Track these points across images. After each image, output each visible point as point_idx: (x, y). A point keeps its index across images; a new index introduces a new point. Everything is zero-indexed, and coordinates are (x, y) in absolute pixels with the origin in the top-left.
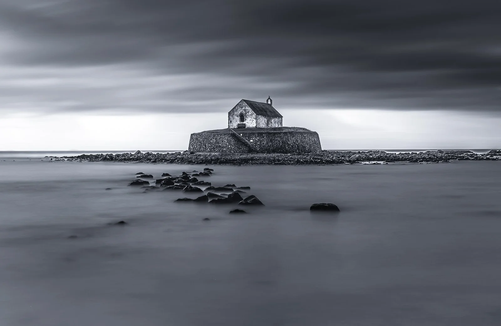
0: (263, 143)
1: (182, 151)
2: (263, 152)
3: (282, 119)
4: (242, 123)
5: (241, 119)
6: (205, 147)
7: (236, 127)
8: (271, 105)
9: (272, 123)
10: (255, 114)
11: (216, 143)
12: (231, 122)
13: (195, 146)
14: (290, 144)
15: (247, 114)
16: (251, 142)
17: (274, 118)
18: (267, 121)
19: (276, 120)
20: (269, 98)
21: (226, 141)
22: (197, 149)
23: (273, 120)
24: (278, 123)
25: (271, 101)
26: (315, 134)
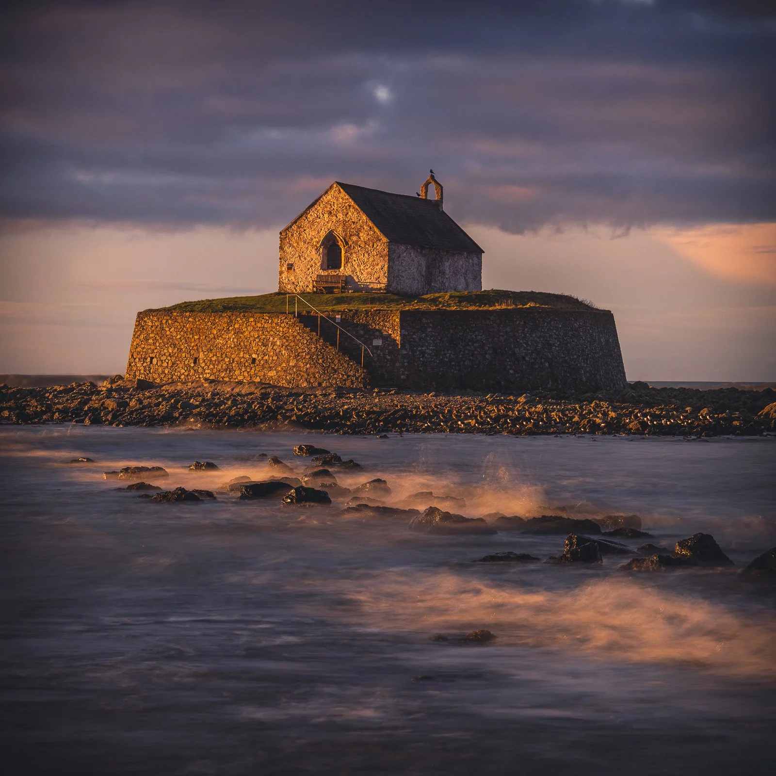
0: (423, 353)
1: (103, 378)
2: (420, 388)
3: (480, 259)
4: (332, 272)
5: (328, 260)
6: (195, 363)
7: (311, 286)
8: (438, 204)
9: (444, 273)
10: (385, 239)
11: (238, 347)
12: (290, 267)
13: (152, 358)
14: (524, 358)
15: (355, 238)
16: (377, 347)
17: (454, 255)
18: (428, 267)
19: (461, 262)
20: (433, 177)
21: (278, 343)
22: (163, 372)
23: (447, 264)
24: (465, 273)
25: (440, 187)
26: (607, 317)
